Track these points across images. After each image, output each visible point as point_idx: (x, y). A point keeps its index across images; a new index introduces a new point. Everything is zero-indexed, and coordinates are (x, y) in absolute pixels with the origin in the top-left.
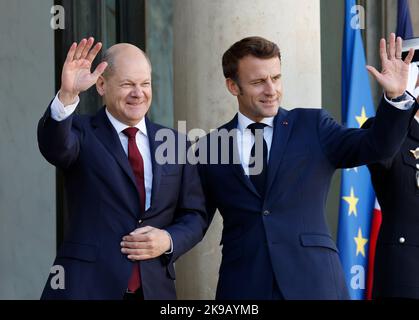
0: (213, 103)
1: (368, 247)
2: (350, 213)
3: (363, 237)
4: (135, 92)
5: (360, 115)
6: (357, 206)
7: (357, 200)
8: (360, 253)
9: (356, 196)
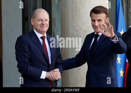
0: (73, 27)
1: (124, 74)
2: (118, 63)
3: (123, 71)
4: (43, 23)
5: (121, 31)
6: (121, 61)
7: (120, 59)
8: (121, 76)
9: (120, 58)
